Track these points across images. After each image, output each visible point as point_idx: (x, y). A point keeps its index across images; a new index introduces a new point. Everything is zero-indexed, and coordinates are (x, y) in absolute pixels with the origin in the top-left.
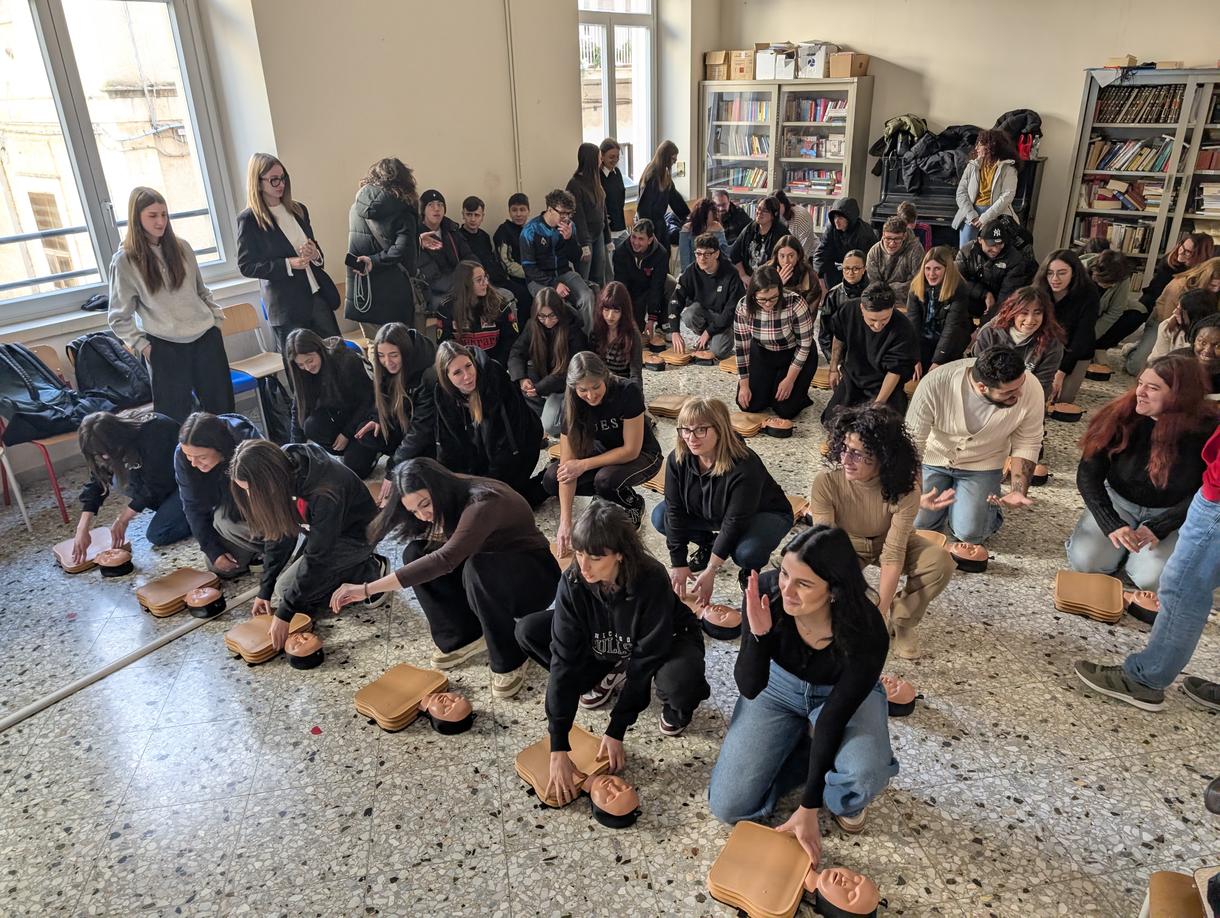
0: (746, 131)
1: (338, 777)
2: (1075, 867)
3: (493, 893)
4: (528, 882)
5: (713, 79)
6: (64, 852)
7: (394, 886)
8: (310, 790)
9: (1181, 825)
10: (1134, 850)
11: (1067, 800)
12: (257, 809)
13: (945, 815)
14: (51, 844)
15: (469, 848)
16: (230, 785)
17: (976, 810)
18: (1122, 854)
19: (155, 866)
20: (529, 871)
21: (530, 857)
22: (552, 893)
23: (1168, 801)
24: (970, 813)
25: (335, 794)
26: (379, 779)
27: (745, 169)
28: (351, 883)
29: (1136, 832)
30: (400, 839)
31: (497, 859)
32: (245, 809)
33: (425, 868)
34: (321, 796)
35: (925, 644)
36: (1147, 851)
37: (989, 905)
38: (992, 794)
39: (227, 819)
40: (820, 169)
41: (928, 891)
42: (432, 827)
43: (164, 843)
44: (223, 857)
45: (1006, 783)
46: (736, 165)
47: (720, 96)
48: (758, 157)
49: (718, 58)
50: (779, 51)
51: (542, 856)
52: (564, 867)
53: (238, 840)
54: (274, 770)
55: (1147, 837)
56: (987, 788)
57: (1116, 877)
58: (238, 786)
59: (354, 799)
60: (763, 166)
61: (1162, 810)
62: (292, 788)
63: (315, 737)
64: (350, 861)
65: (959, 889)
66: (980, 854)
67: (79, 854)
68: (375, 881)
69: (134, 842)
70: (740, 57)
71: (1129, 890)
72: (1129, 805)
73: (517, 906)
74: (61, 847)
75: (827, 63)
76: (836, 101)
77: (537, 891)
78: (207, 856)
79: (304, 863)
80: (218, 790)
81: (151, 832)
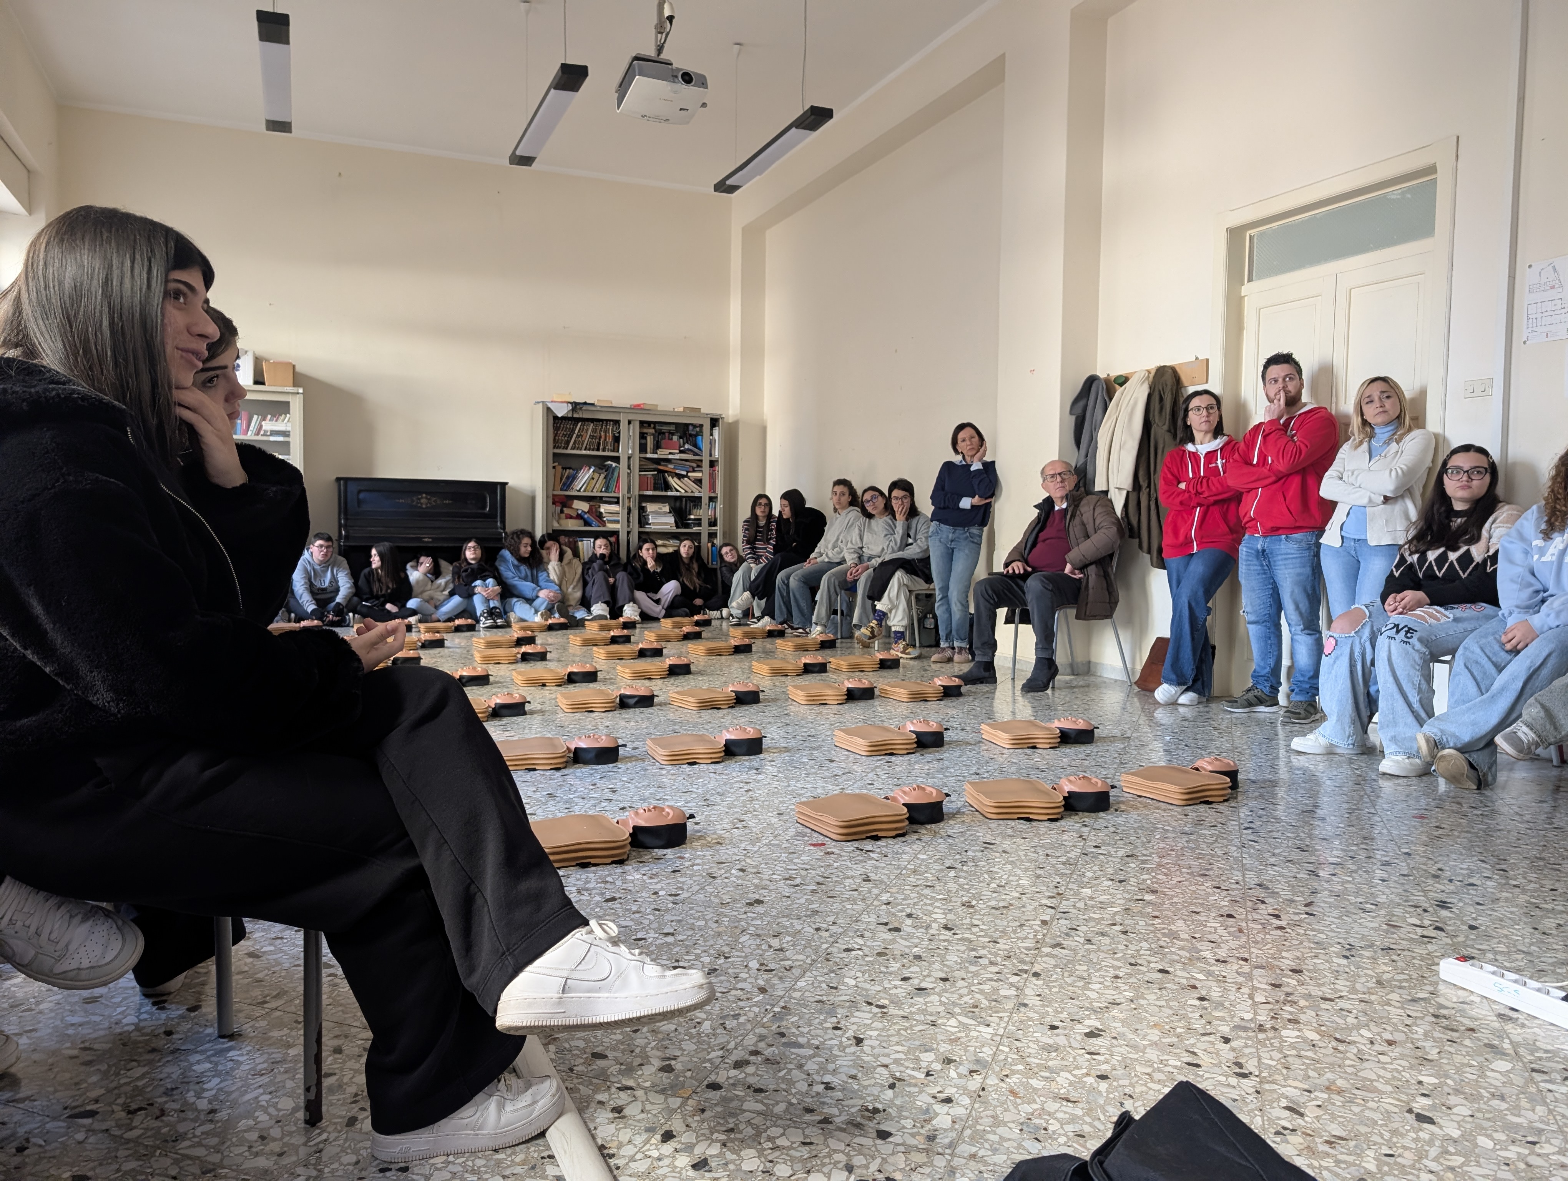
75: (258, 369)
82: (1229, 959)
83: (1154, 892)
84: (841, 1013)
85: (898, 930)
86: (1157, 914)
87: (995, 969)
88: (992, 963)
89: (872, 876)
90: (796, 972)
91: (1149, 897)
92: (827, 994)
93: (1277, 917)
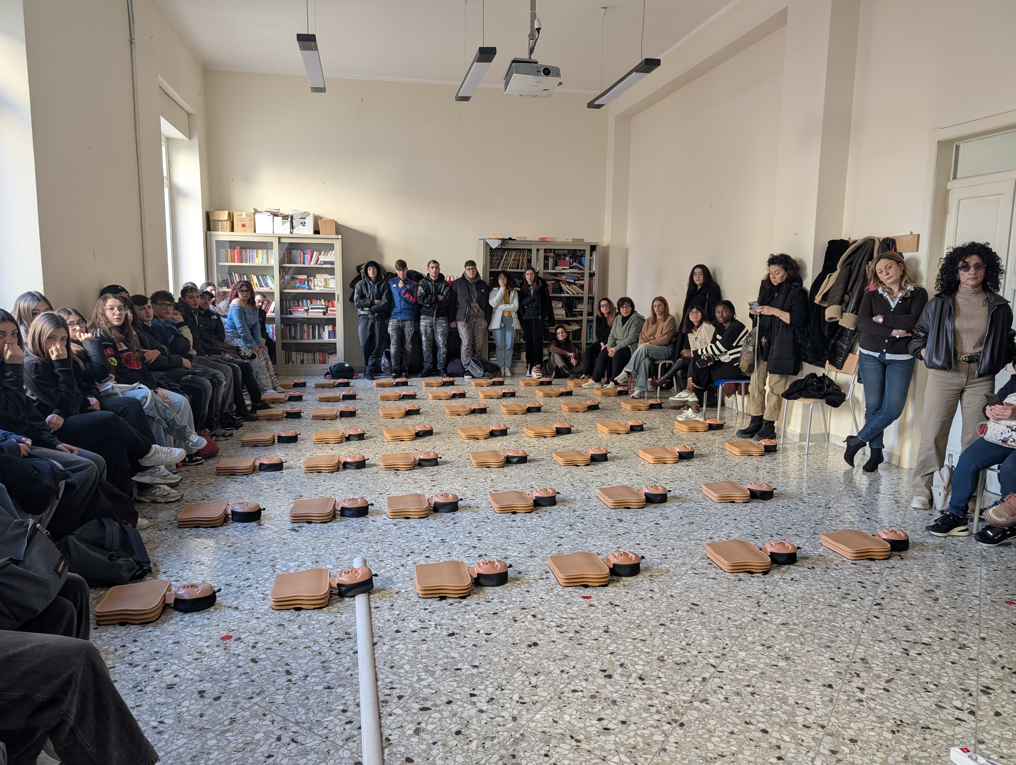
5: (216, 230)
49: (222, 216)
50: (275, 214)
70: (240, 217)
75: (316, 225)
76: (321, 251)
82: (813, 726)
83: (787, 659)
84: (554, 742)
85: (610, 677)
86: (781, 679)
87: (657, 717)
88: (658, 712)
89: (611, 629)
90: (538, 706)
91: (782, 664)
92: (550, 727)
93: (862, 690)
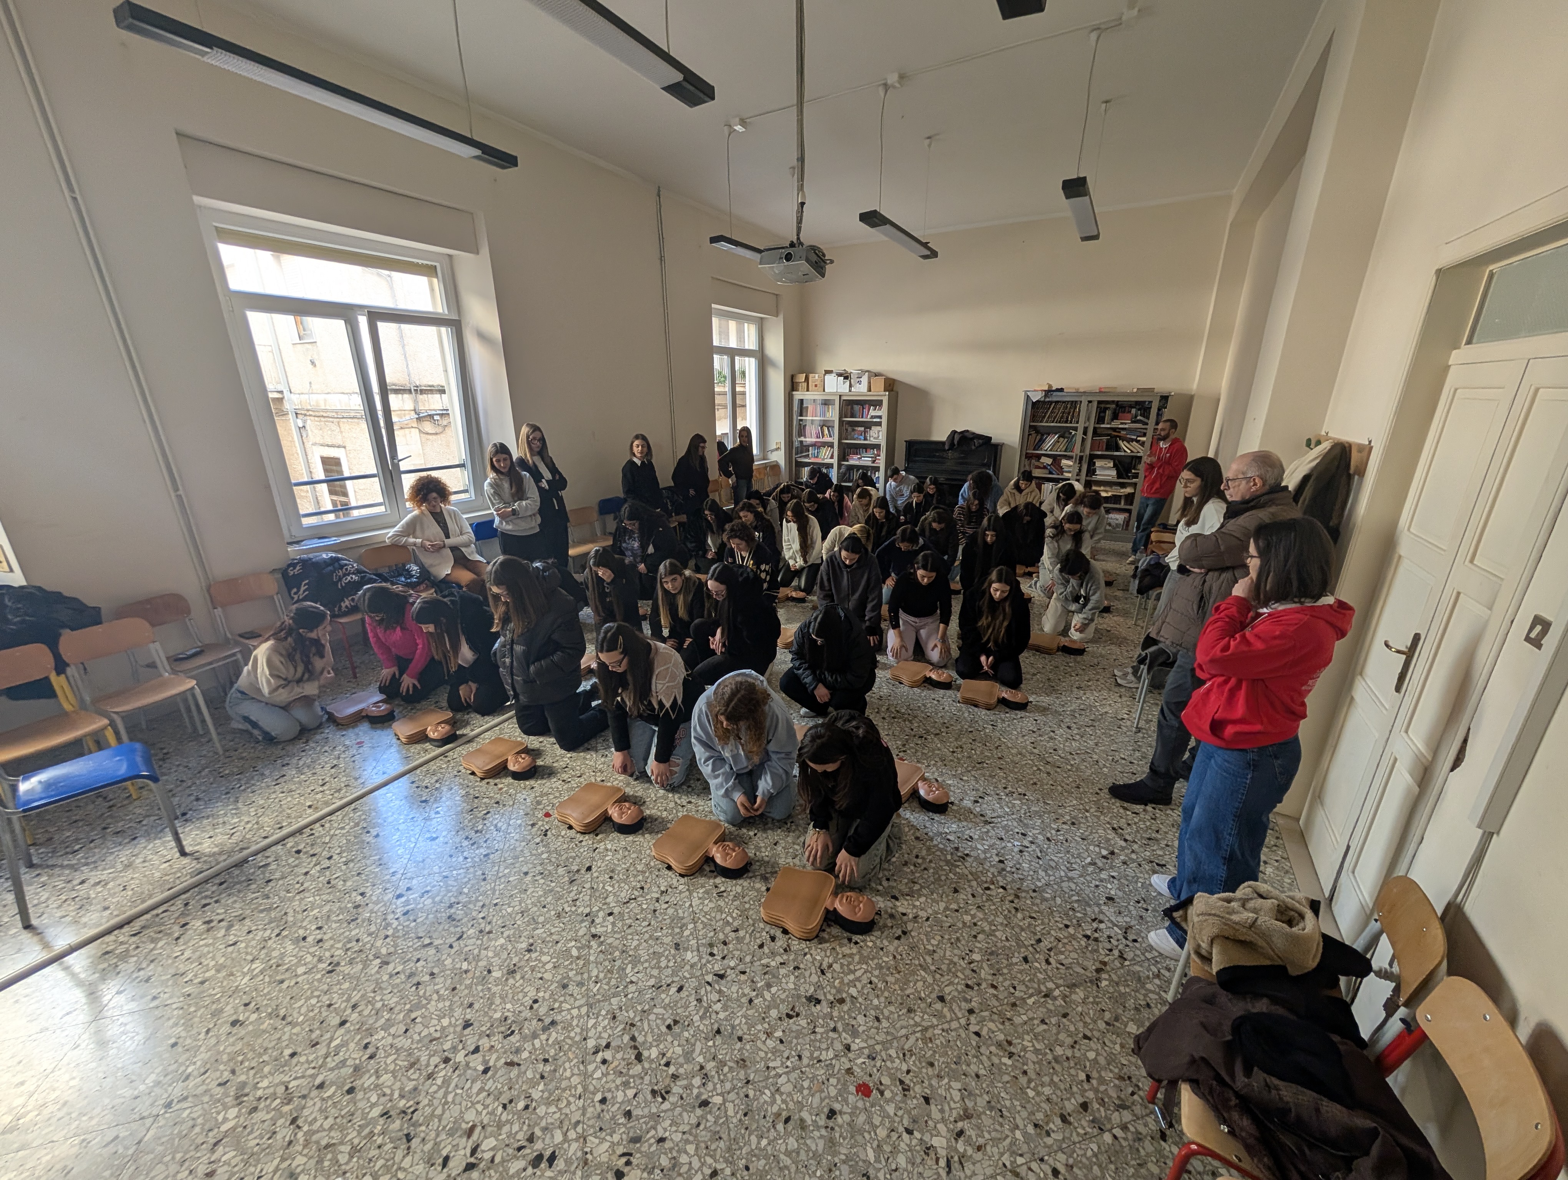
0: (817, 423)
1: (565, 846)
2: (1063, 874)
3: (683, 918)
4: (706, 909)
5: (797, 390)
6: (360, 910)
7: (611, 918)
8: (545, 856)
9: (1123, 844)
10: (1097, 861)
11: (1053, 832)
12: (507, 871)
13: (979, 846)
14: (349, 905)
15: (663, 889)
16: (485, 856)
17: (998, 842)
18: (1090, 864)
19: (431, 916)
20: (706, 902)
21: (707, 892)
22: (724, 916)
23: (1114, 829)
24: (994, 844)
25: (564, 858)
26: (595, 846)
27: (819, 448)
28: (579, 918)
29: (1097, 849)
30: (613, 886)
31: (683, 895)
32: (498, 872)
33: (633, 904)
34: (553, 860)
35: (956, 740)
36: (1105, 861)
37: (1012, 902)
38: (1007, 831)
39: (484, 880)
40: (866, 447)
41: (973, 896)
42: (635, 876)
43: (437, 899)
44: (483, 906)
45: (1015, 824)
46: (814, 445)
47: (801, 401)
48: (827, 439)
49: (801, 378)
50: (839, 375)
51: (715, 892)
52: (731, 898)
53: (494, 894)
54: (518, 844)
55: (1104, 852)
56: (1004, 827)
57: (1088, 878)
58: (492, 856)
59: (578, 860)
60: (831, 445)
61: (1111, 835)
62: (532, 855)
63: (547, 819)
64: (578, 903)
65: (993, 893)
66: (1003, 870)
67: (372, 912)
68: (597, 916)
69: (415, 899)
70: (814, 378)
71: (1097, 886)
72: (1091, 833)
73: (700, 926)
74: (357, 907)
75: (869, 383)
76: (875, 406)
77: (713, 915)
78: (471, 906)
79: (544, 907)
80: (477, 860)
81: (428, 892)
